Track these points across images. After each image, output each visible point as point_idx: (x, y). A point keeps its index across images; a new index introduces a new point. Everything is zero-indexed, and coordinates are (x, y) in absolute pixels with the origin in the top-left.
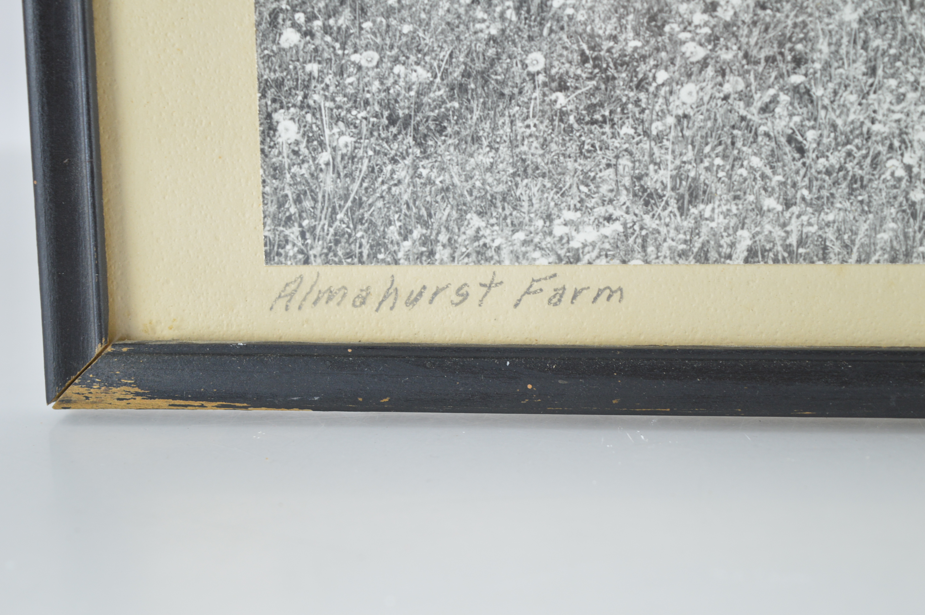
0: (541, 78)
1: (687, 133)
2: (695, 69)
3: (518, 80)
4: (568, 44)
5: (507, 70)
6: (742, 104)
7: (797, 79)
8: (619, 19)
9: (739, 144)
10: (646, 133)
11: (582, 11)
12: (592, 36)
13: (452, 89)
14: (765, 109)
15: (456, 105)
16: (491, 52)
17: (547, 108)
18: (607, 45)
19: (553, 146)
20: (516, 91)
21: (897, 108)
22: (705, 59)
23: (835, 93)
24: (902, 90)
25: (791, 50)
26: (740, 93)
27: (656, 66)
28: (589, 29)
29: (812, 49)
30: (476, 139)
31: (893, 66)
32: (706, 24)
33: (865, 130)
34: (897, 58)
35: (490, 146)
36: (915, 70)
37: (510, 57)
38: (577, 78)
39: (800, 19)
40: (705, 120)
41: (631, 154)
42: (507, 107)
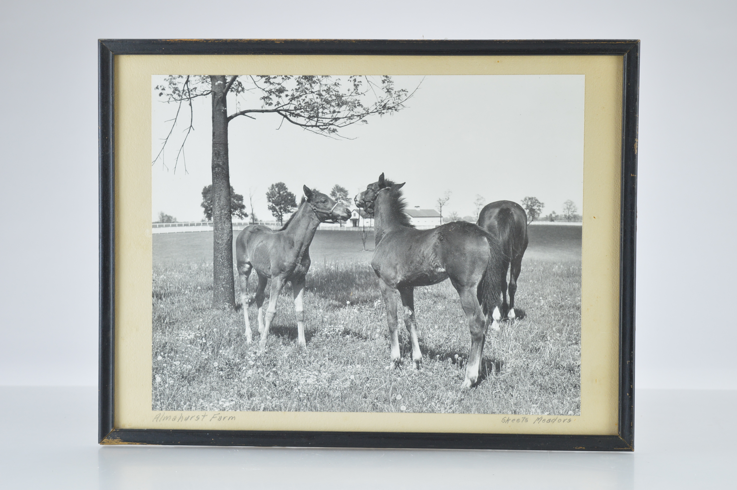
0: (217, 368)
1: (250, 381)
2: (252, 367)
3: (212, 368)
4: (223, 361)
5: (209, 366)
6: (262, 375)
7: (274, 369)
8: (235, 355)
9: (261, 384)
10: (241, 381)
11: (226, 353)
12: (228, 359)
13: (197, 370)
14: (267, 376)
15: (197, 374)
16: (206, 362)
17: (218, 375)
18: (232, 361)
19: (220, 384)
20: (211, 371)
21: (296, 376)
22: (254, 364)
23: (283, 373)
24: (297, 372)
25: (273, 363)
26: (262, 372)
27: (243, 366)
28: (228, 357)
29: (278, 363)
30: (202, 382)
31: (295, 367)
32: (254, 357)
33: (289, 381)
34: (296, 365)
35: (205, 384)
36: (300, 368)
37: (210, 363)
38: (225, 368)
39: (275, 356)
40: (254, 378)
41: (237, 386)
42: (209, 374)
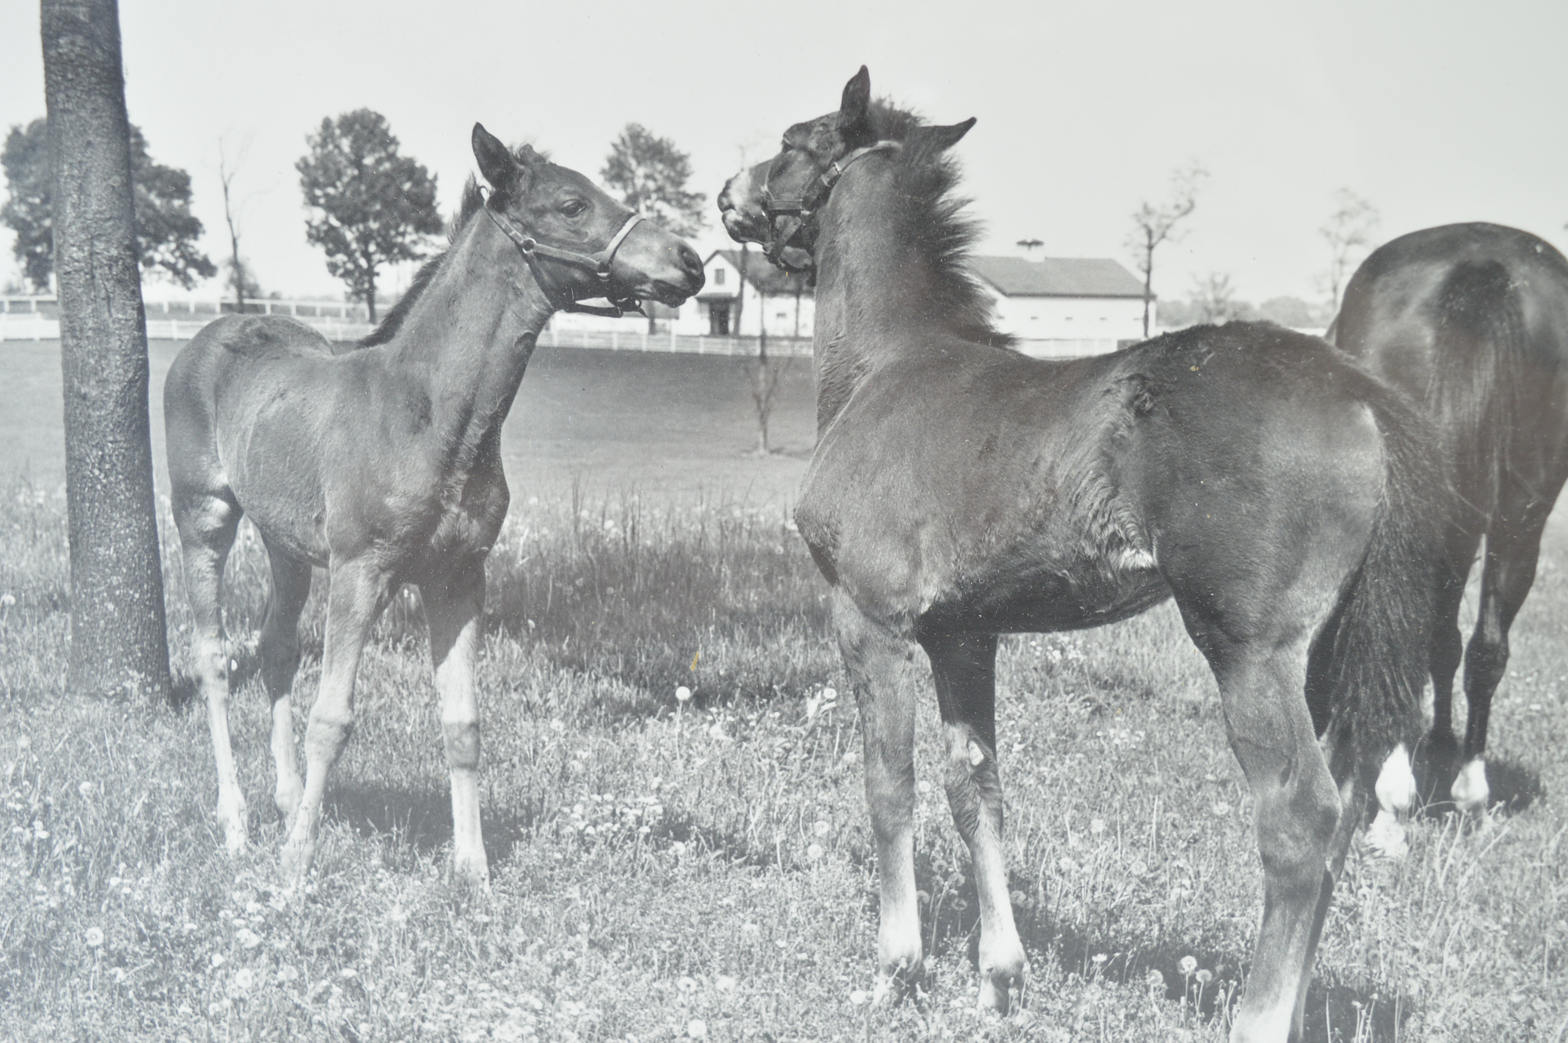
0: (100, 953)
1: (244, 1016)
2: (250, 955)
3: (78, 953)
4: (126, 922)
5: (68, 942)
6: (296, 992)
7: (348, 973)
8: (175, 902)
9: (294, 1031)
10: (204, 1013)
11: (139, 891)
12: (149, 916)
13: (14, 957)
14: (318, 999)
15: (19, 972)
16: (51, 924)
17: (106, 981)
18: (163, 925)
19: (114, 1019)
20: (76, 963)
21: (446, 1009)
22: (259, 946)
23: (386, 989)
24: (451, 992)
25: (343, 944)
26: (294, 982)
27: (212, 950)
28: (145, 908)
29: (363, 946)
30: (38, 1007)
31: (441, 969)
32: (259, 913)
33: (416, 1027)
34: (444, 960)
35: (52, 1014)
36: (462, 974)
37: (69, 930)
38: (136, 955)
39: (350, 915)
40: (261, 1005)
41: (189, 1032)
42: (69, 978)
